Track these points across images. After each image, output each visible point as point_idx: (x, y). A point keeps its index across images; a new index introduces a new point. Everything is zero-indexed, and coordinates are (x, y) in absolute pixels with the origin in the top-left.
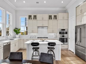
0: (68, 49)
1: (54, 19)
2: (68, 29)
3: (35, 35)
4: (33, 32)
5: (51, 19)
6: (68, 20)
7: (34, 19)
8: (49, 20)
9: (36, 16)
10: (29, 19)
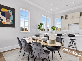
3: (66, 31)
4: (64, 29)
7: (65, 18)
8: (80, 17)
9: (67, 15)
10: (62, 19)
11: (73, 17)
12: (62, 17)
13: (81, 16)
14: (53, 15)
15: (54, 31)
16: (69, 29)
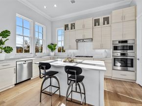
0: (136, 80)
1: (104, 24)
2: (135, 40)
3: (74, 53)
5: (99, 25)
6: (136, 20)
7: (72, 29)
8: (94, 27)
9: (74, 24)
10: (65, 30)
11: (84, 26)
12: (66, 26)
13: (95, 25)
14: (52, 22)
15: (53, 53)
16: (77, 49)
